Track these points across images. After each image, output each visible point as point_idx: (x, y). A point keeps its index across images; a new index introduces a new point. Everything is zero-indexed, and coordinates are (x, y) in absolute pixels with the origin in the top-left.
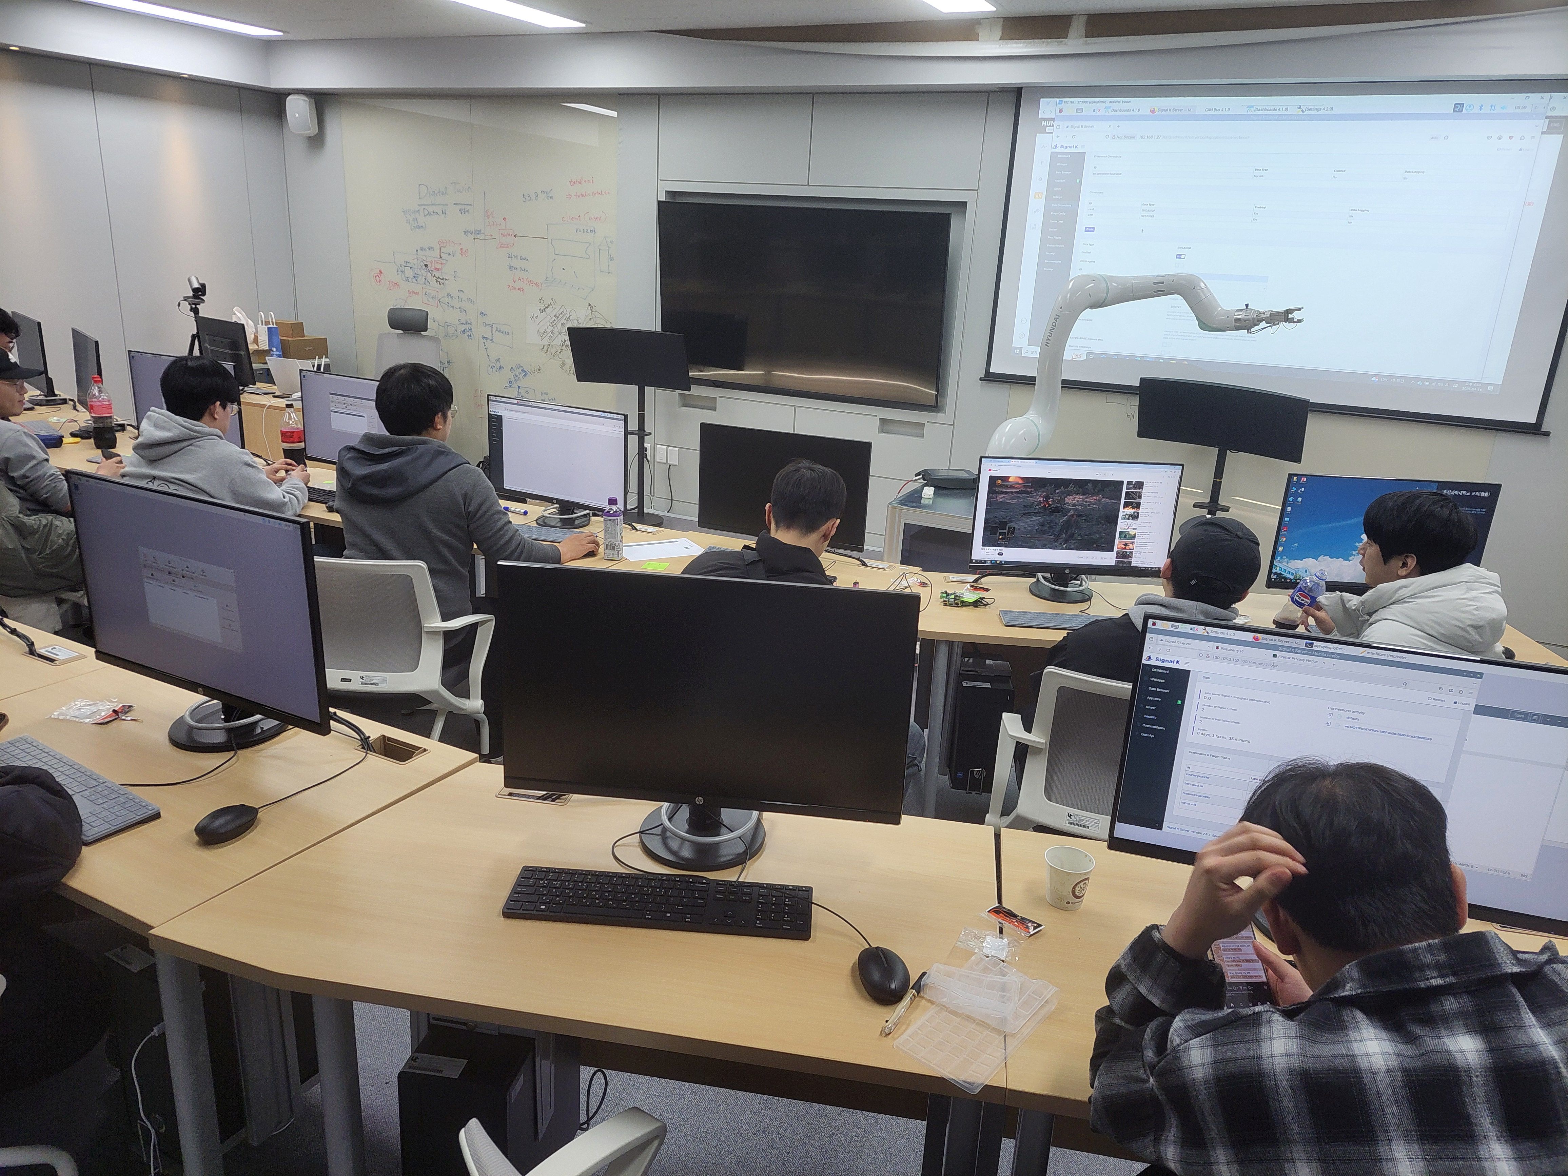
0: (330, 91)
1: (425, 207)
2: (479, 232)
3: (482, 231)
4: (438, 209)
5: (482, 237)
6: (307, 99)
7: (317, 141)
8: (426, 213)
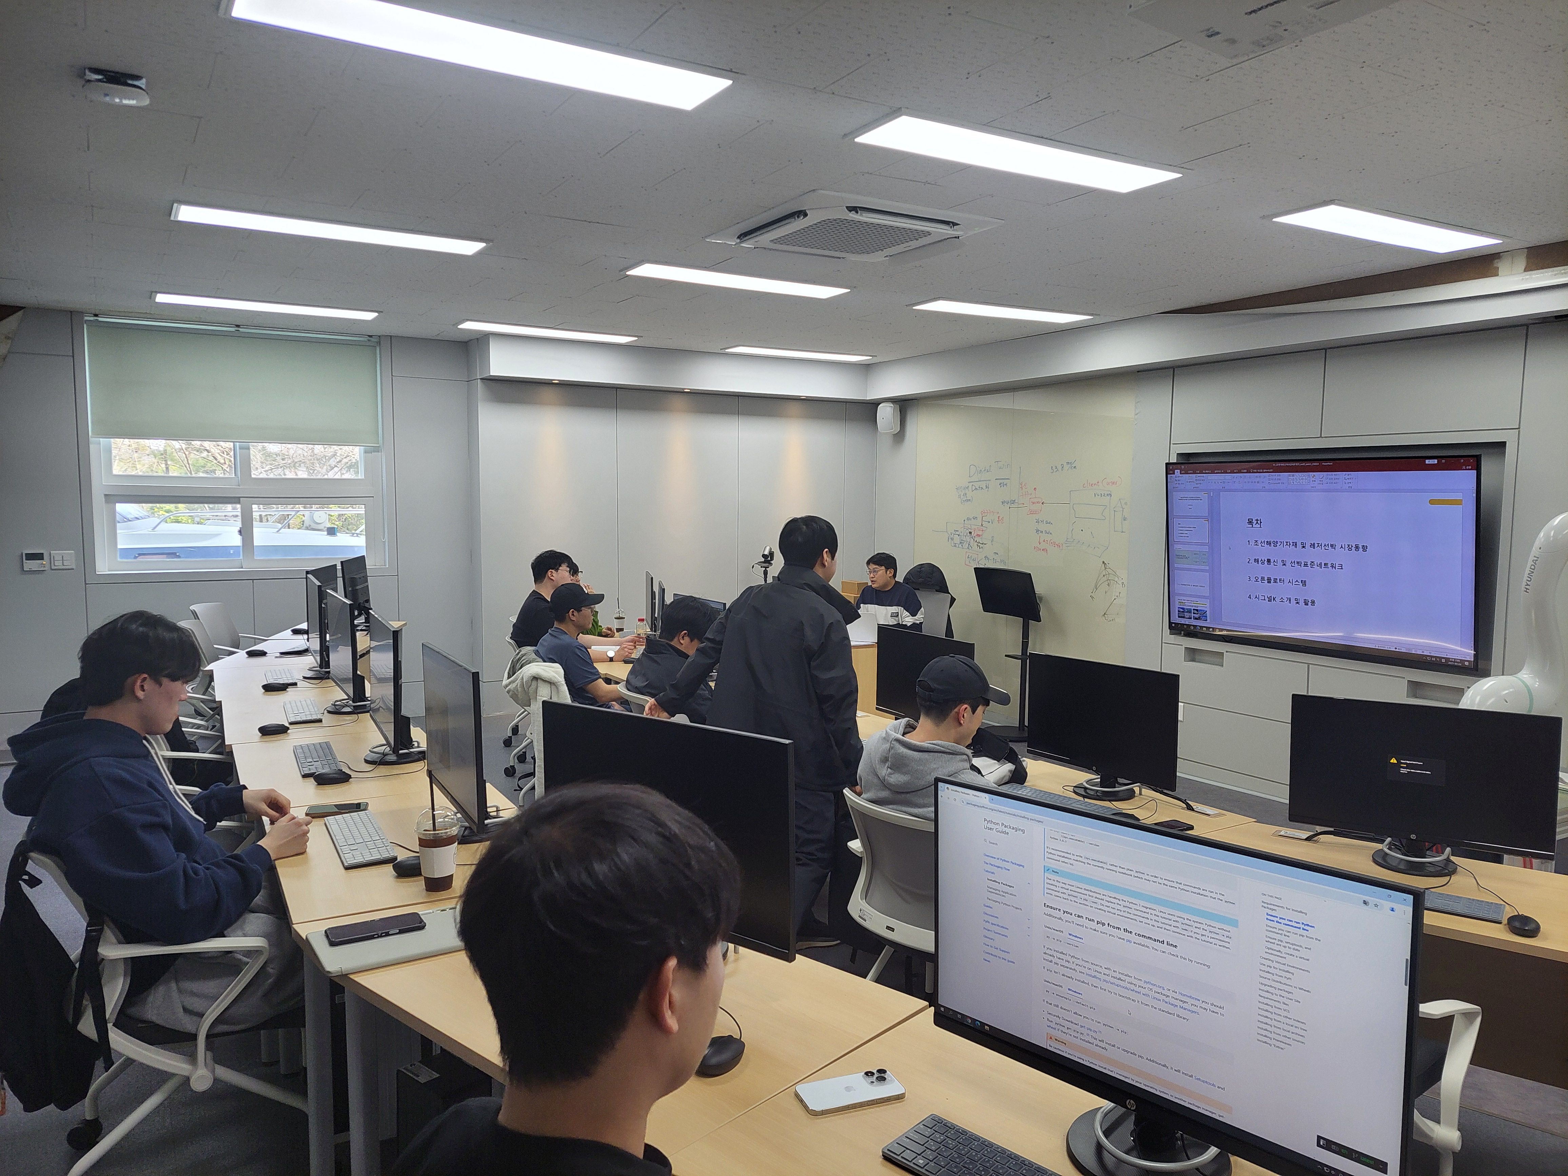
0: (910, 397)
1: (973, 483)
2: (1013, 502)
3: (1016, 501)
4: (983, 484)
5: (1016, 505)
6: (892, 405)
7: (899, 436)
8: (974, 488)
